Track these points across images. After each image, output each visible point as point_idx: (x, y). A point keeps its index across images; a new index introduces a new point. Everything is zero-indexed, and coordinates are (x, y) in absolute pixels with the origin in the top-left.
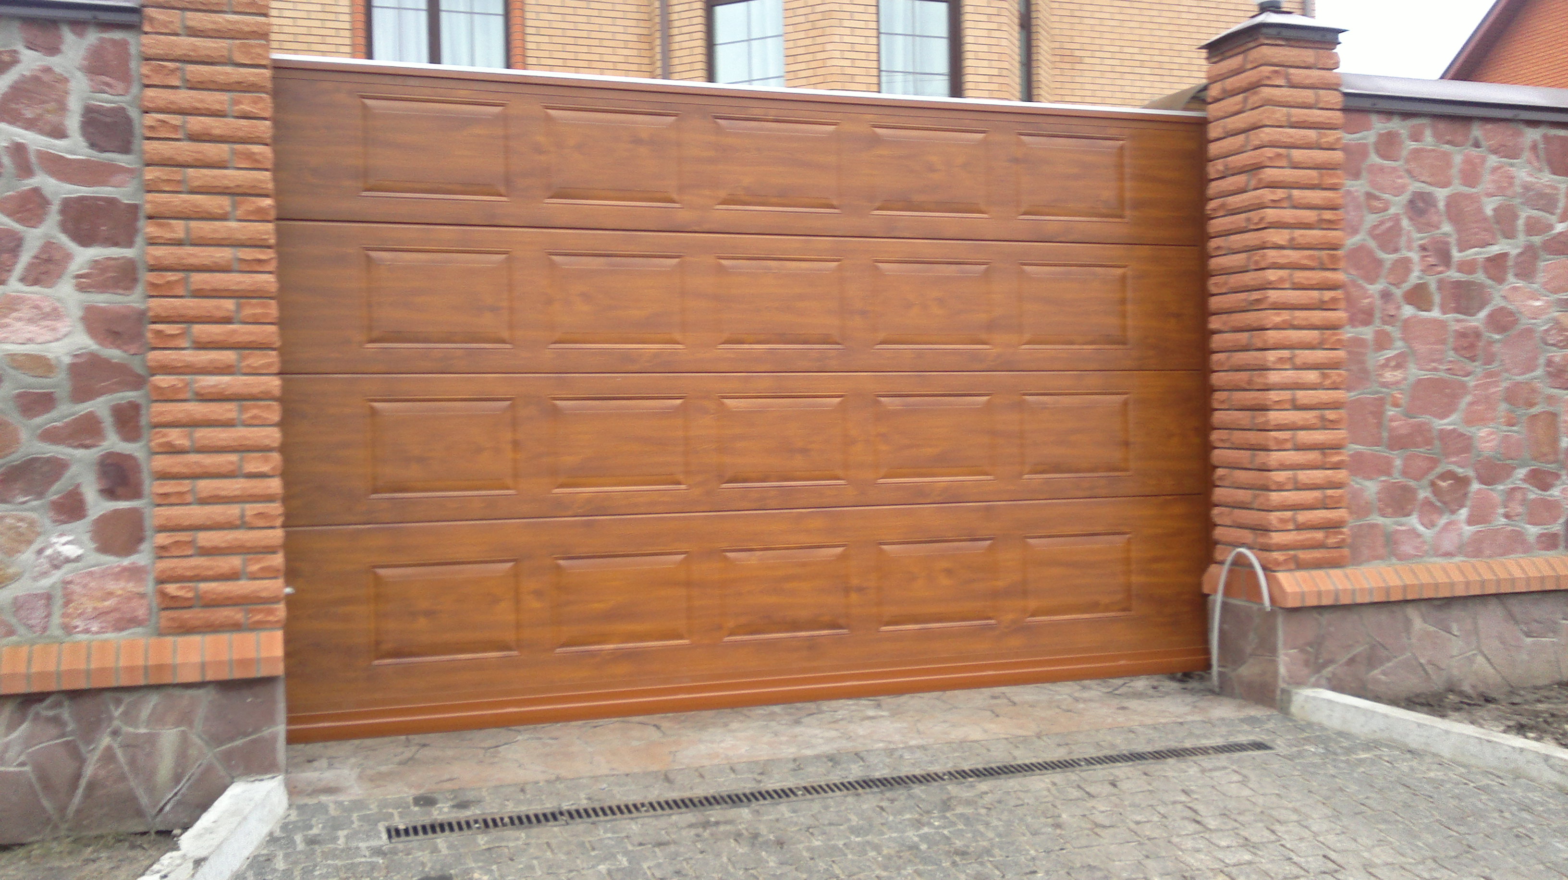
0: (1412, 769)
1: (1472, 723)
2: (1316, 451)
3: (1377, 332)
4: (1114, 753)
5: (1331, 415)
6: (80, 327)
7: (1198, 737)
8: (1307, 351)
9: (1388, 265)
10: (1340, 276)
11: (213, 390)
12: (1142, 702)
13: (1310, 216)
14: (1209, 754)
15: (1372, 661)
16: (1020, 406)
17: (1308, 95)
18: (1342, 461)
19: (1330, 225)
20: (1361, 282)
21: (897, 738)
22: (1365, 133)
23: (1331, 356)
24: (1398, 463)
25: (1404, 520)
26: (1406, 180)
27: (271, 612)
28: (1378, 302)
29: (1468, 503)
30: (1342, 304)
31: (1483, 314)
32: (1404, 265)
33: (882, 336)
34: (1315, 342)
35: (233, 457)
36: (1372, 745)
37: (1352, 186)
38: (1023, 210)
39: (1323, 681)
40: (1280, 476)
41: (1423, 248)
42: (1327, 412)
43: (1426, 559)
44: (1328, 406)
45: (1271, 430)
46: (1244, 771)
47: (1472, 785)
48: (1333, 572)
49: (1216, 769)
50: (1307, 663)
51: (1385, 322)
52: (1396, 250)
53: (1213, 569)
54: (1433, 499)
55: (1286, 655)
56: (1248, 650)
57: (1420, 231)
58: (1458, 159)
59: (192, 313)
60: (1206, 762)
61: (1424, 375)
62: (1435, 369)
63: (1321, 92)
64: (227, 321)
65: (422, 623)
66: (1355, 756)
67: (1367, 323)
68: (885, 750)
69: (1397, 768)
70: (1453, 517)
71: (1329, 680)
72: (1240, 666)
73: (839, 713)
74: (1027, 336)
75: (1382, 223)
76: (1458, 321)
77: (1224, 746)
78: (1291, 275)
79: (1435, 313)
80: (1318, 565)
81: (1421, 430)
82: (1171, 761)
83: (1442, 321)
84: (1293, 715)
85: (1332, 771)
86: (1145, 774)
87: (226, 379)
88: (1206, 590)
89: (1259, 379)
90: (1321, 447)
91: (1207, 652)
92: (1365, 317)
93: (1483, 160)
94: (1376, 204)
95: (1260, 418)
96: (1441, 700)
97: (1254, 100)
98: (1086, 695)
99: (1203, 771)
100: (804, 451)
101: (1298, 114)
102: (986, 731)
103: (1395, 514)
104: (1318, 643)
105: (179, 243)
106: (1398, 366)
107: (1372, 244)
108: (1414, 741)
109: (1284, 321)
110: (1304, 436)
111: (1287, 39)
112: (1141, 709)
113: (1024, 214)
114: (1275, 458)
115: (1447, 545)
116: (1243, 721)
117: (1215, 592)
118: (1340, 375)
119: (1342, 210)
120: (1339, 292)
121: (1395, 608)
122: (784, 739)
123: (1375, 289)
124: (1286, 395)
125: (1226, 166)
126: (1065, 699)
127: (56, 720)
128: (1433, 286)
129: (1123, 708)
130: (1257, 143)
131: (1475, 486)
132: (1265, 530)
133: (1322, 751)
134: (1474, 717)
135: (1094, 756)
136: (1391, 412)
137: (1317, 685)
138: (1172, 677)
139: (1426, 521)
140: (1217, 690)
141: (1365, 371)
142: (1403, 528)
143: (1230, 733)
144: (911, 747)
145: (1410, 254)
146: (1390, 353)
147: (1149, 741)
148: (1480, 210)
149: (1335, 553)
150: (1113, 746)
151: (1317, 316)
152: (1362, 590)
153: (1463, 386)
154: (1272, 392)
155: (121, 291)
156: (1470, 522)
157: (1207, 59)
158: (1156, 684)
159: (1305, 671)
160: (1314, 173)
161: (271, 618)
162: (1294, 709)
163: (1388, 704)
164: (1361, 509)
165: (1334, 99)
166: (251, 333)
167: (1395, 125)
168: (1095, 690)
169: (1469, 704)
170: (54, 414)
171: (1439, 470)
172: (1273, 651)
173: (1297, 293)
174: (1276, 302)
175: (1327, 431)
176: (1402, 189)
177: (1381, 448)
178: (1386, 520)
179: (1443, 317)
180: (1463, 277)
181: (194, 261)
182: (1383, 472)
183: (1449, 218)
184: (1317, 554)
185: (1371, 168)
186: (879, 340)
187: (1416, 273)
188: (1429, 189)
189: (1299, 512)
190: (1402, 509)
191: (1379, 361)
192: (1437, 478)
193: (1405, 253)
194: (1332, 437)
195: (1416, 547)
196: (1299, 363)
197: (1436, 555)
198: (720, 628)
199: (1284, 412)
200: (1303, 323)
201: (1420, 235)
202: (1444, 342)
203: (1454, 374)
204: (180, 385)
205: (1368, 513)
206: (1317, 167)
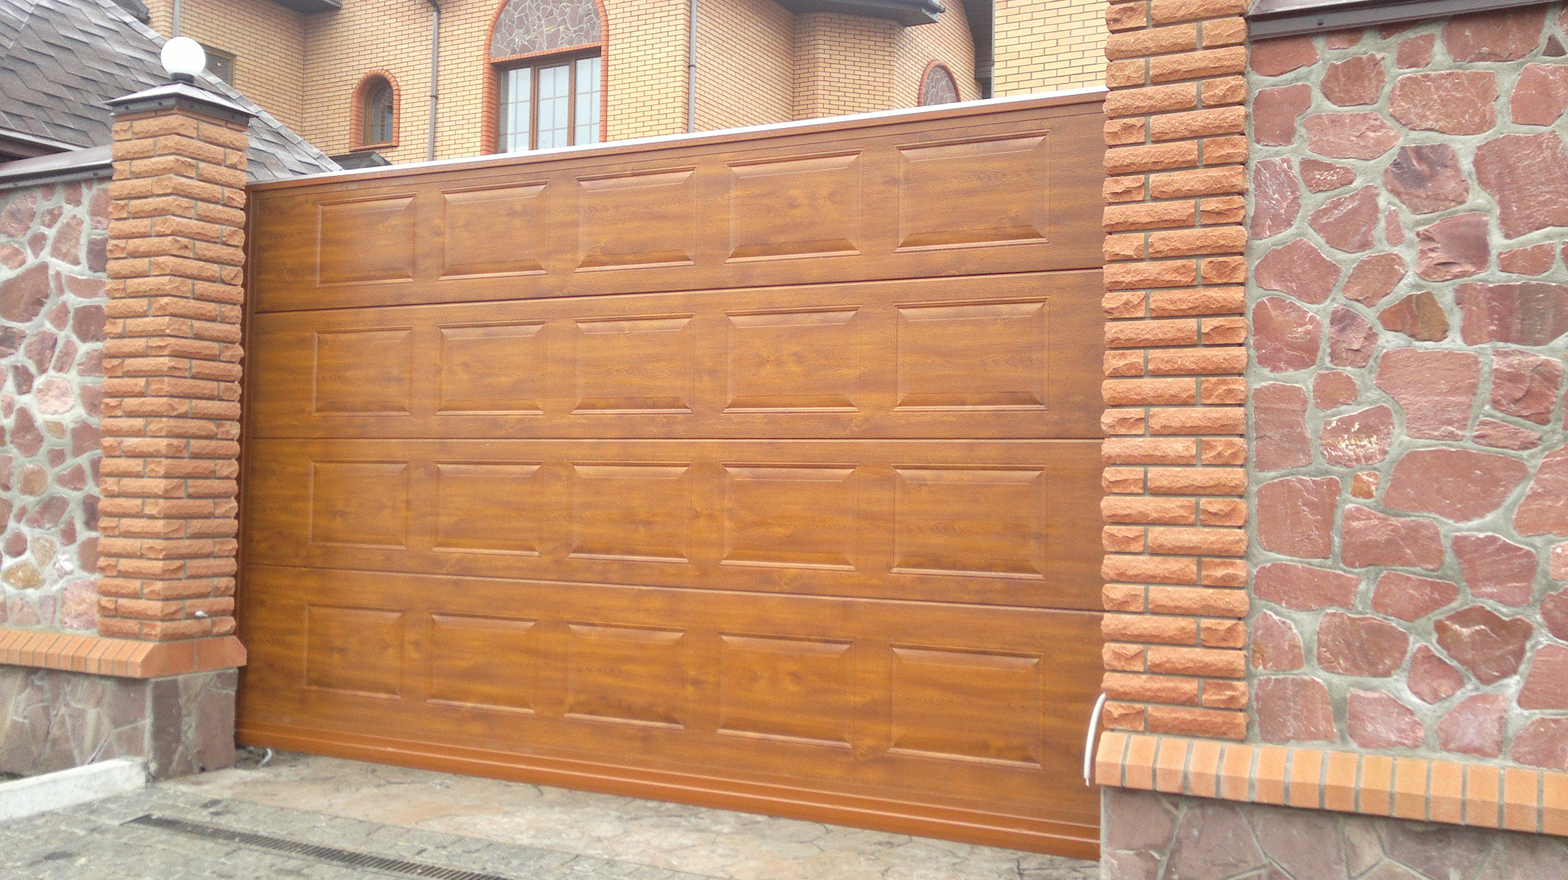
2: (1190, 559)
3: (1323, 377)
5: (1212, 505)
6: (79, 401)
8: (1172, 409)
9: (1347, 270)
10: (1236, 295)
13: (1179, 209)
17: (1184, 33)
18: (1239, 577)
19: (1218, 218)
20: (1294, 299)
22: (1304, 70)
23: (1218, 415)
24: (1364, 587)
25: (1376, 681)
26: (1392, 131)
28: (1328, 329)
29: (1522, 668)
30: (1246, 337)
32: (1386, 268)
33: (732, 397)
37: (1275, 154)
41: (1427, 238)
42: (1203, 500)
43: (1423, 753)
50: (1150, 876)
51: (1340, 361)
52: (1365, 245)
54: (1442, 654)
55: (1113, 855)
57: (1419, 211)
58: (1507, 82)
61: (1422, 445)
62: (1452, 436)
63: (1208, 23)
65: (336, 658)
67: (1301, 363)
70: (1488, 689)
74: (901, 396)
75: (1336, 205)
76: (1504, 354)
78: (1146, 298)
79: (1454, 342)
80: (1184, 730)
81: (1413, 535)
83: (1468, 356)
87: (139, 439)
90: (1196, 552)
92: (1300, 354)
94: (1325, 176)
100: (648, 523)
101: (1163, 63)
103: (1355, 668)
104: (1172, 849)
105: (120, 336)
106: (1367, 430)
107: (1316, 240)
109: (1131, 366)
110: (1159, 535)
113: (904, 245)
114: (1113, 564)
115: (1472, 734)
118: (1230, 445)
119: (1246, 194)
120: (1240, 317)
121: (1321, 821)
123: (1321, 309)
124: (1137, 472)
128: (1447, 298)
131: (1544, 639)
136: (1349, 503)
139: (1423, 689)
141: (1297, 439)
142: (1369, 695)
145: (1396, 250)
146: (1354, 410)
149: (1218, 718)
151: (1190, 357)
153: (1515, 465)
155: (97, 375)
156: (1524, 701)
160: (1188, 145)
161: (153, 633)
164: (1281, 656)
165: (1231, 28)
166: (152, 405)
170: (64, 465)
171: (1455, 605)
173: (1155, 323)
174: (1118, 339)
175: (1207, 530)
176: (1381, 146)
177: (1329, 562)
178: (1336, 679)
179: (1471, 350)
180: (1516, 279)
181: (125, 350)
182: (1332, 601)
183: (1483, 182)
184: (1183, 714)
185: (1317, 123)
186: (729, 402)
187: (1410, 278)
188: (1437, 138)
189: (1152, 647)
190: (1372, 664)
191: (1330, 423)
192: (1450, 618)
193: (1384, 248)
194: (1212, 539)
195: (1400, 731)
196: (1157, 427)
197: (1445, 746)
198: (561, 702)
199: (1128, 498)
200: (1165, 367)
201: (1418, 217)
202: (1472, 389)
203: (1492, 446)
204: (115, 445)
205: (1296, 662)
206: (1195, 136)
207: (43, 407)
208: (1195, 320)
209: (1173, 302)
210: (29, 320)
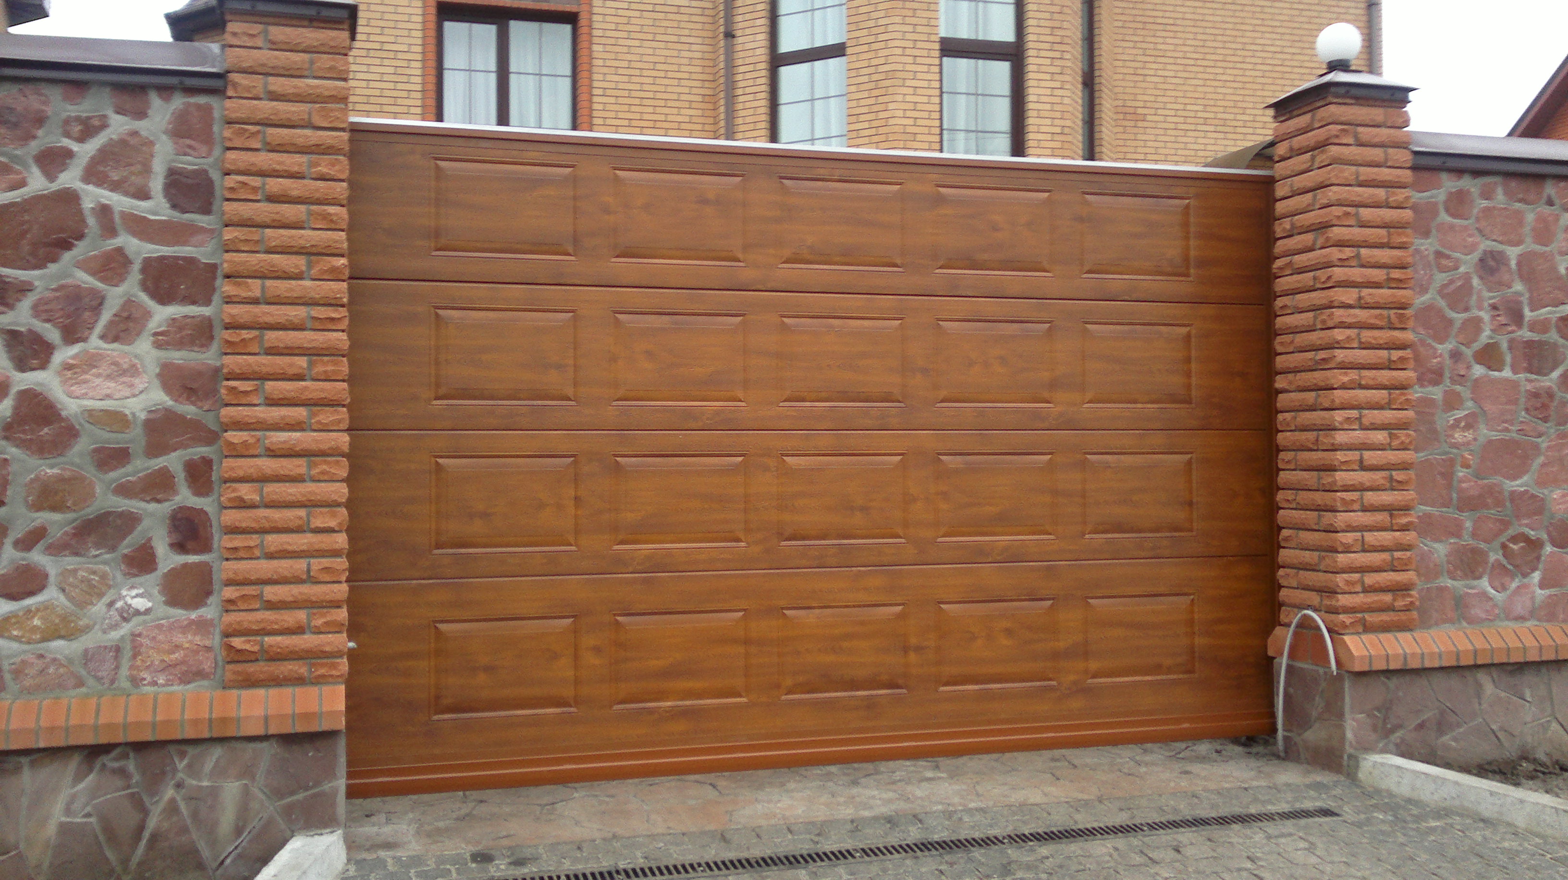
0: (1485, 838)
1: (1547, 792)
2: (1386, 513)
3: (1446, 391)
4: (1177, 818)
5: (1398, 475)
6: (157, 383)
7: (1264, 803)
8: (1376, 412)
9: (1458, 324)
10: (1408, 336)
11: (283, 446)
12: (1207, 766)
13: (1378, 275)
14: (1274, 820)
15: (1442, 726)
16: (1083, 465)
17: (1376, 154)
18: (1410, 523)
19: (1400, 283)
20: (1430, 341)
21: (956, 800)
22: (1434, 192)
23: (1400, 416)
24: (1468, 524)
25: (1476, 583)
26: (1478, 238)
27: (334, 666)
28: (1448, 361)
29: (1541, 566)
30: (1411, 364)
31: (1555, 374)
32: (1475, 324)
33: (943, 393)
34: (1383, 402)
35: (302, 512)
36: (1443, 812)
37: (1422, 244)
38: (1086, 269)
39: (1391, 747)
40: (1348, 538)
41: (1494, 307)
42: (1394, 473)
43: (1498, 623)
44: (1397, 467)
45: (1337, 491)
46: (1311, 839)
47: (1550, 856)
48: (1400, 635)
49: (1283, 835)
50: (1375, 728)
51: (1453, 381)
52: (1467, 309)
53: (1278, 630)
54: (1504, 562)
55: (1353, 719)
56: (1314, 714)
57: (1490, 291)
58: (1530, 217)
59: (264, 370)
60: (1271, 828)
61: (1495, 435)
62: (1507, 430)
63: (1390, 150)
64: (300, 377)
65: (482, 678)
66: (1424, 824)
67: (1436, 383)
68: (943, 812)
69: (1471, 838)
70: (1525, 580)
71: (1397, 745)
72: (1306, 730)
73: (898, 773)
74: (1089, 396)
75: (1451, 282)
76: (1530, 381)
77: (1290, 812)
78: (1359, 334)
79: (1507, 373)
80: (1385, 628)
81: (1491, 490)
82: (1235, 826)
83: (1513, 381)
84: (1360, 781)
85: (1401, 839)
86: (1209, 840)
87: (298, 434)
88: (1271, 653)
89: (1325, 440)
90: (1389, 508)
91: (1273, 715)
92: (1435, 376)
93: (1557, 218)
94: (1444, 262)
95: (1327, 479)
96: (1514, 768)
97: (1321, 158)
98: (1148, 758)
99: (1269, 837)
100: (864, 509)
101: (1367, 173)
102: (1046, 795)
103: (1465, 576)
104: (1386, 708)
105: (255, 302)
106: (1468, 427)
107: (1442, 303)
108: (1487, 809)
109: (1352, 381)
110: (1371, 497)
111: (1357, 98)
112: (1203, 774)
113: (1089, 272)
114: (1341, 519)
115: (1519, 609)
116: (1309, 786)
117: (1282, 654)
118: (1408, 435)
119: (1409, 270)
120: (1409, 351)
121: (1467, 673)
122: (842, 799)
123: (1444, 348)
124: (1354, 455)
125: (1292, 225)
126: (1128, 762)
127: (122, 772)
128: (1504, 345)
129: (1187, 773)
130: (1325, 201)
131: (1548, 549)
132: (1332, 592)
133: (1390, 818)
134: (1550, 786)
135: (1157, 821)
136: (1461, 473)
137: (1384, 751)
138: (1236, 741)
139: (1497, 584)
140: (1282, 754)
141: (1435, 431)
142: (1473, 591)
143: (1296, 799)
144: (971, 809)
145: (1482, 314)
146: (1460, 414)
147: (1213, 806)
148: (1554, 269)
149: (1403, 616)
150: (1176, 810)
151: (1384, 376)
152: (1432, 654)
153: (1537, 447)
154: (1338, 453)
155: (196, 349)
156: (1542, 586)
157: (1275, 117)
158: (1219, 748)
159: (1374, 737)
160: (1383, 232)
161: (334, 673)
162: (1361, 775)
163: (1458, 771)
164: (1430, 572)
165: (1405, 157)
166: (322, 390)
167: (1466, 183)
168: (1157, 754)
169: (1544, 773)
170: (129, 468)
171: (1511, 532)
172: (1341, 715)
173: (1365, 352)
174: (1343, 362)
175: (1396, 492)
176: (1473, 248)
177: (1450, 510)
178: (1455, 583)
179: (1515, 377)
180: (1536, 337)
181: (268, 319)
182: (1453, 535)
183: (1521, 277)
184: (1385, 617)
185: (1441, 227)
186: (941, 398)
187: (1487, 333)
188: (1501, 247)
189: (1367, 574)
190: (1472, 572)
191: (1448, 421)
192: (1508, 540)
193: (1475, 312)
194: (1400, 498)
195: (1487, 611)
196: (1367, 424)
197: (1508, 618)
198: (778, 686)
199: (1351, 473)
200: (1371, 383)
201: (1491, 294)
202: (1515, 402)
203: (1526, 435)
204: (251, 441)
205: (1437, 575)
206: (1385, 226)
207: (77, 390)
208: (1386, 351)
209: (1375, 339)
210: (40, 265)
